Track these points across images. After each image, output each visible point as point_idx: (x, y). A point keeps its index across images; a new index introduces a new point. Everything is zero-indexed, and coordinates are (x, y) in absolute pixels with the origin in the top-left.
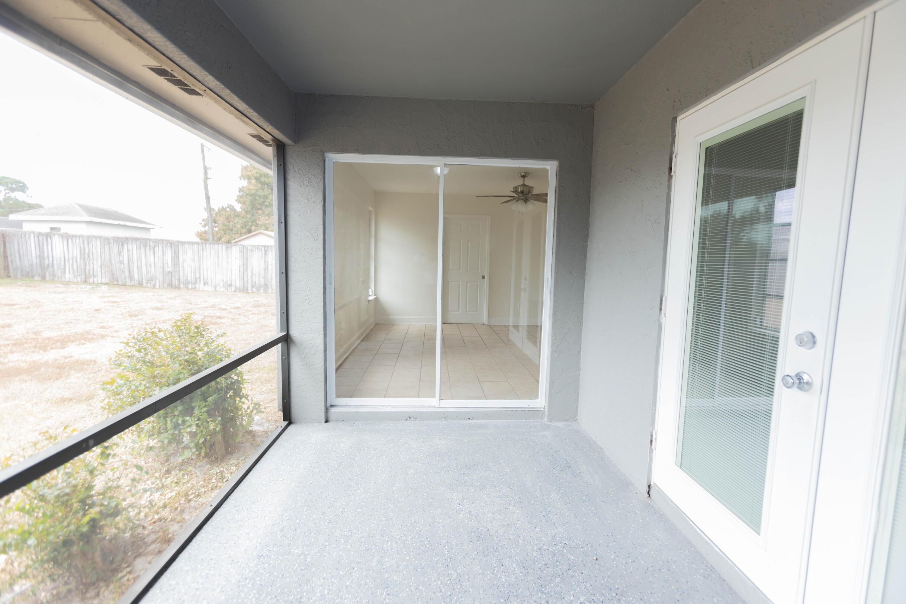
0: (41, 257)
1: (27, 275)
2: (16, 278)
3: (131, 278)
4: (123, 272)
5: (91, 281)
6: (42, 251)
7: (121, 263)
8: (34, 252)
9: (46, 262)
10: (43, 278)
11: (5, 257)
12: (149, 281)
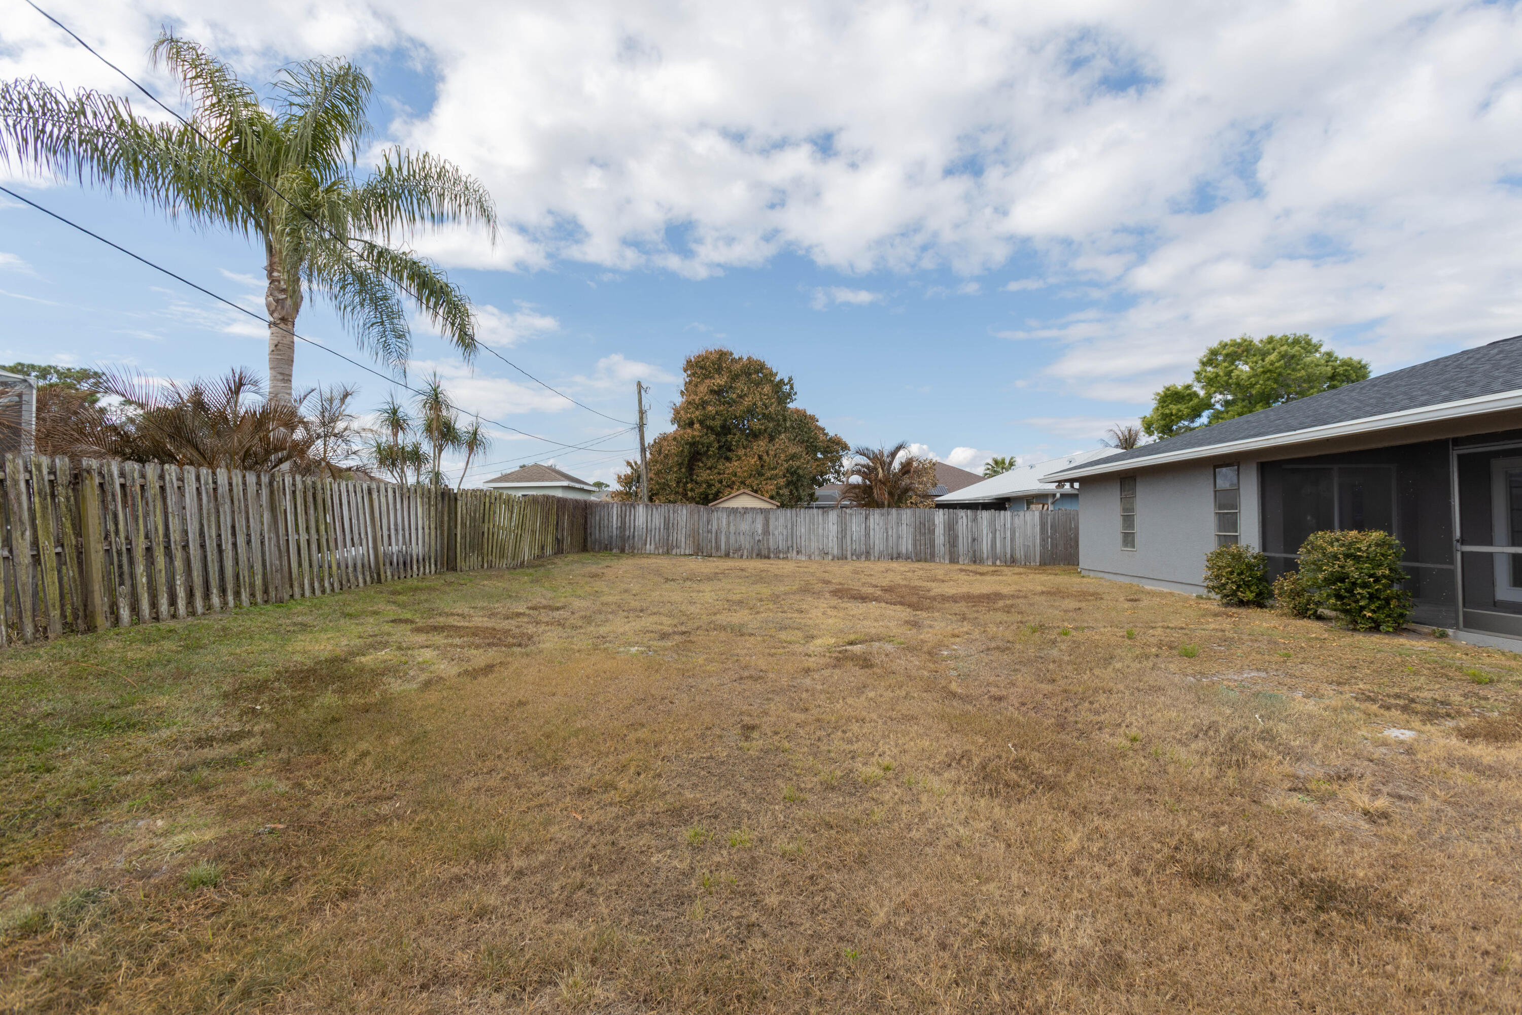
0: (622, 528)
1: (606, 548)
2: (593, 550)
3: (718, 548)
4: (711, 541)
5: (674, 552)
6: (623, 522)
7: (710, 532)
8: (615, 522)
9: (627, 533)
10: (623, 551)
11: (585, 529)
12: (736, 551)
